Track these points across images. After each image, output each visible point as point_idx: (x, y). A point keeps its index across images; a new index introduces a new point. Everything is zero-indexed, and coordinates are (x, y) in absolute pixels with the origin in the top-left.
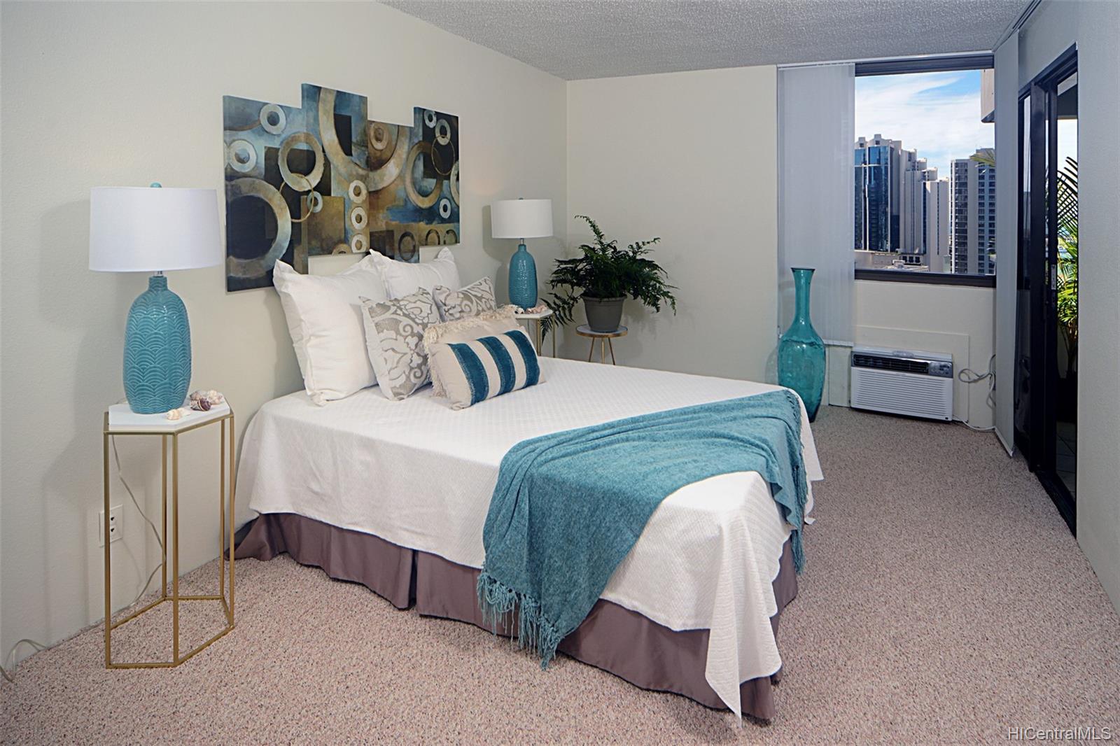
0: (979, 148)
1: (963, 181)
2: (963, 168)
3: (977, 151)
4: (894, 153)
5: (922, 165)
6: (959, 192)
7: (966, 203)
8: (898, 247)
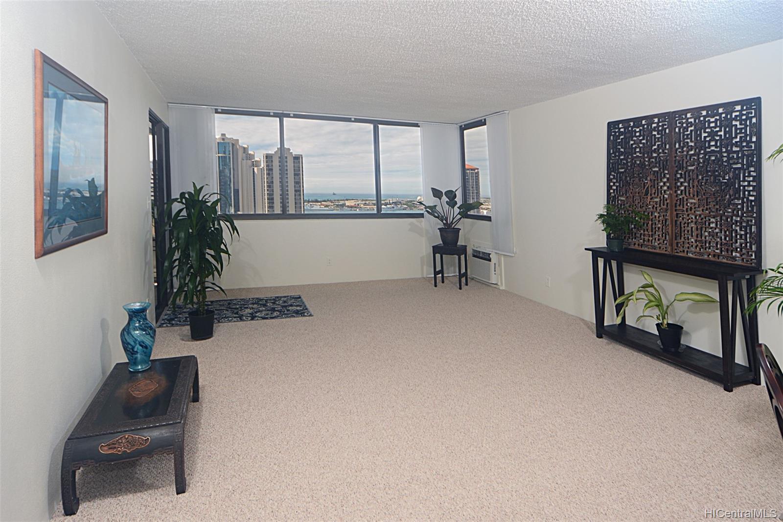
1: (270, 168)
2: (270, 160)
3: (278, 149)
4: (234, 147)
5: (252, 156)
6: (268, 174)
7: (273, 182)
8: (239, 211)
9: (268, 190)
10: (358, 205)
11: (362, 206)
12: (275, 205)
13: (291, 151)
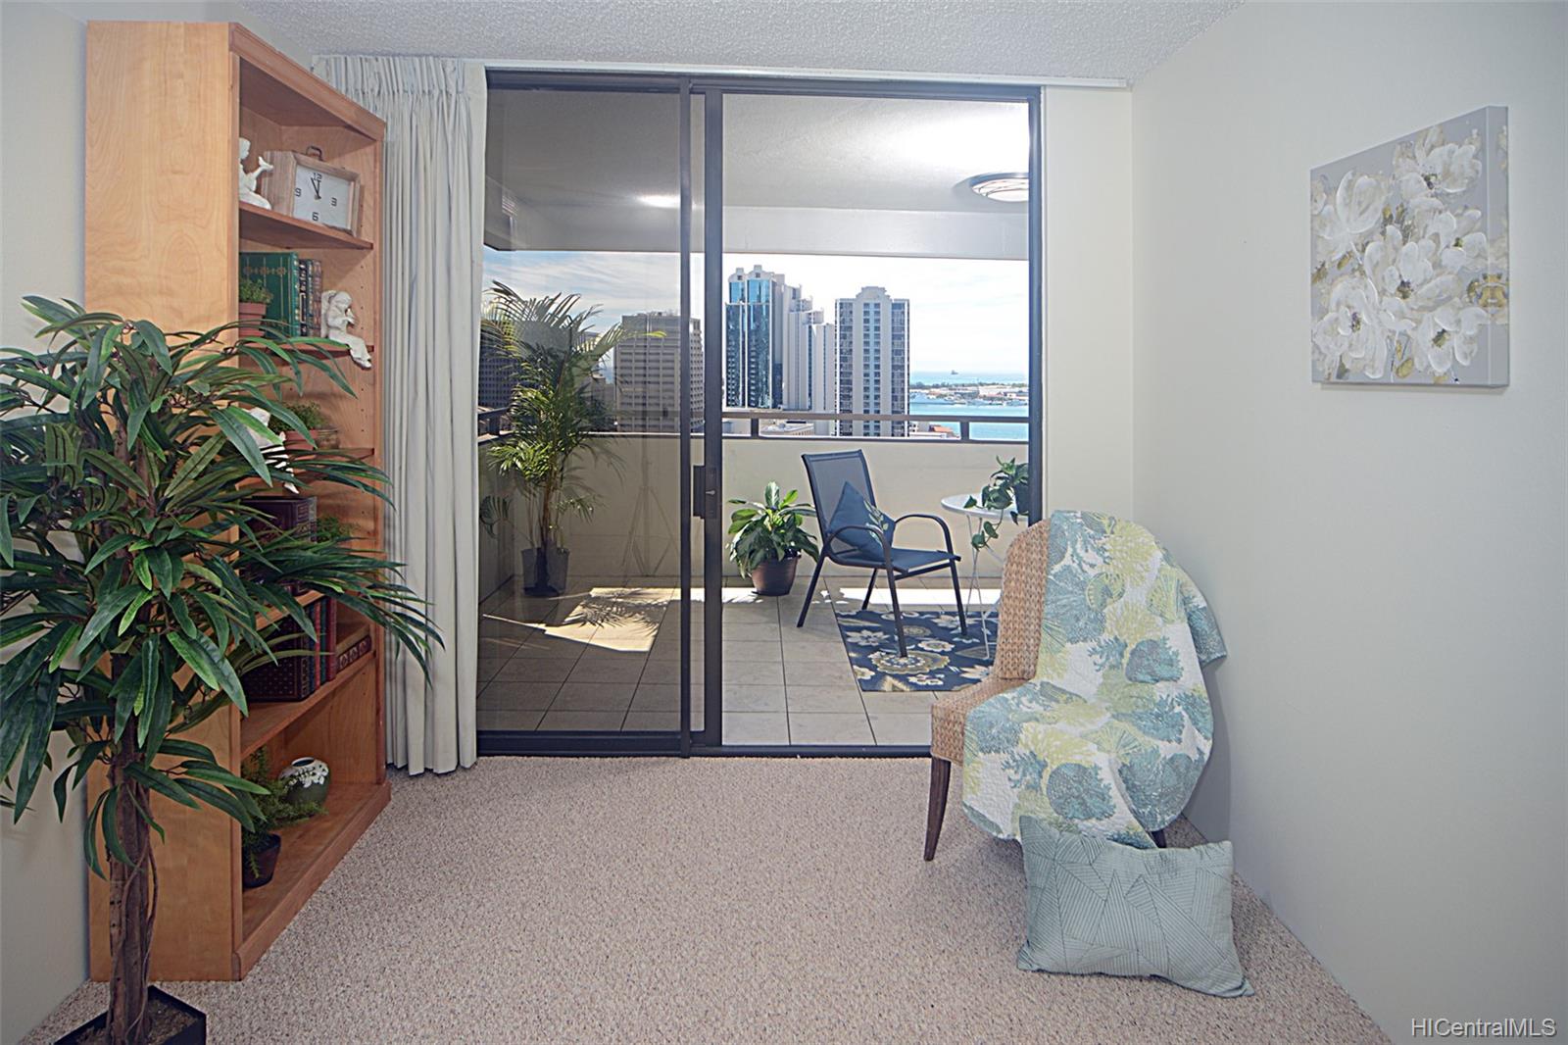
0: (864, 286)
1: (847, 324)
2: (848, 310)
3: (863, 289)
4: (777, 287)
5: (808, 304)
6: (843, 337)
7: (851, 350)
8: (781, 403)
9: (841, 366)
10: (1005, 394)
11: (1014, 396)
12: (853, 394)
13: (886, 294)
